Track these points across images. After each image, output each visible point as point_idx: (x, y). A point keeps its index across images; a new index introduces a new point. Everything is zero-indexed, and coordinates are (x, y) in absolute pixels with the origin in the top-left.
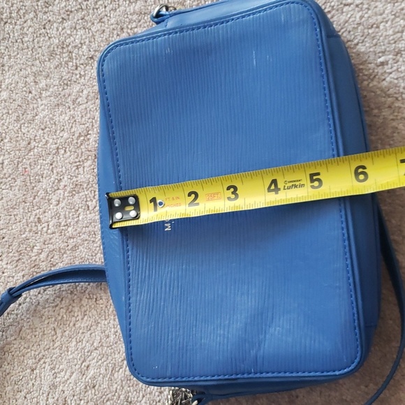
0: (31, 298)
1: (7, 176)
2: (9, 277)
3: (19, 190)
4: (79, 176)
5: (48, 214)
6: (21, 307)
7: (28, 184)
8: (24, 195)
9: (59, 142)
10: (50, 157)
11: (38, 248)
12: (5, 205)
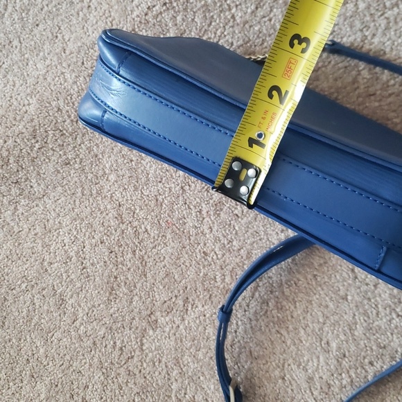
0: (241, 321)
1: (156, 238)
2: (211, 316)
3: (173, 242)
4: (213, 196)
5: (209, 244)
6: (238, 333)
7: (177, 232)
8: (180, 242)
9: (179, 182)
10: (181, 198)
11: (220, 275)
12: (170, 261)
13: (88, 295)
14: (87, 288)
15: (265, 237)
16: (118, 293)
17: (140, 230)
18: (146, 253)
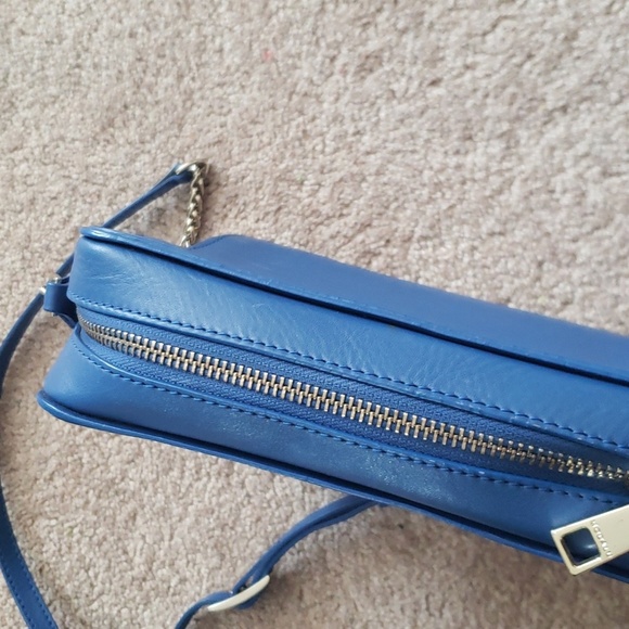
1: (233, 69)
3: (259, 90)
5: (321, 122)
7: (275, 76)
8: (270, 96)
10: (311, 20)
11: (313, 181)
12: (238, 120)
13: (62, 115)
14: (66, 104)
15: (423, 151)
16: (117, 133)
17: (210, 46)
18: (200, 89)
